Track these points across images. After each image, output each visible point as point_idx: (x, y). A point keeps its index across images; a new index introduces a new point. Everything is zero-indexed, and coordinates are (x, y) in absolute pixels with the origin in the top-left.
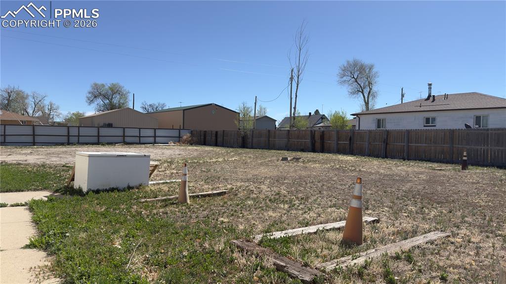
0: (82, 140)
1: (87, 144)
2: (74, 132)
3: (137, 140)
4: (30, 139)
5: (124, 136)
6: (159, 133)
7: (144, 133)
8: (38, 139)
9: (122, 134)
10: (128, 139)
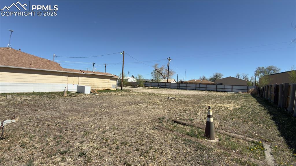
0: (200, 89)
1: (202, 90)
2: (198, 86)
3: (223, 90)
4: (185, 88)
5: (216, 88)
6: (234, 87)
7: (226, 87)
8: (187, 88)
9: (216, 87)
10: (218, 90)
